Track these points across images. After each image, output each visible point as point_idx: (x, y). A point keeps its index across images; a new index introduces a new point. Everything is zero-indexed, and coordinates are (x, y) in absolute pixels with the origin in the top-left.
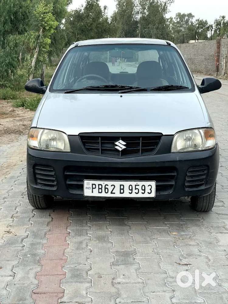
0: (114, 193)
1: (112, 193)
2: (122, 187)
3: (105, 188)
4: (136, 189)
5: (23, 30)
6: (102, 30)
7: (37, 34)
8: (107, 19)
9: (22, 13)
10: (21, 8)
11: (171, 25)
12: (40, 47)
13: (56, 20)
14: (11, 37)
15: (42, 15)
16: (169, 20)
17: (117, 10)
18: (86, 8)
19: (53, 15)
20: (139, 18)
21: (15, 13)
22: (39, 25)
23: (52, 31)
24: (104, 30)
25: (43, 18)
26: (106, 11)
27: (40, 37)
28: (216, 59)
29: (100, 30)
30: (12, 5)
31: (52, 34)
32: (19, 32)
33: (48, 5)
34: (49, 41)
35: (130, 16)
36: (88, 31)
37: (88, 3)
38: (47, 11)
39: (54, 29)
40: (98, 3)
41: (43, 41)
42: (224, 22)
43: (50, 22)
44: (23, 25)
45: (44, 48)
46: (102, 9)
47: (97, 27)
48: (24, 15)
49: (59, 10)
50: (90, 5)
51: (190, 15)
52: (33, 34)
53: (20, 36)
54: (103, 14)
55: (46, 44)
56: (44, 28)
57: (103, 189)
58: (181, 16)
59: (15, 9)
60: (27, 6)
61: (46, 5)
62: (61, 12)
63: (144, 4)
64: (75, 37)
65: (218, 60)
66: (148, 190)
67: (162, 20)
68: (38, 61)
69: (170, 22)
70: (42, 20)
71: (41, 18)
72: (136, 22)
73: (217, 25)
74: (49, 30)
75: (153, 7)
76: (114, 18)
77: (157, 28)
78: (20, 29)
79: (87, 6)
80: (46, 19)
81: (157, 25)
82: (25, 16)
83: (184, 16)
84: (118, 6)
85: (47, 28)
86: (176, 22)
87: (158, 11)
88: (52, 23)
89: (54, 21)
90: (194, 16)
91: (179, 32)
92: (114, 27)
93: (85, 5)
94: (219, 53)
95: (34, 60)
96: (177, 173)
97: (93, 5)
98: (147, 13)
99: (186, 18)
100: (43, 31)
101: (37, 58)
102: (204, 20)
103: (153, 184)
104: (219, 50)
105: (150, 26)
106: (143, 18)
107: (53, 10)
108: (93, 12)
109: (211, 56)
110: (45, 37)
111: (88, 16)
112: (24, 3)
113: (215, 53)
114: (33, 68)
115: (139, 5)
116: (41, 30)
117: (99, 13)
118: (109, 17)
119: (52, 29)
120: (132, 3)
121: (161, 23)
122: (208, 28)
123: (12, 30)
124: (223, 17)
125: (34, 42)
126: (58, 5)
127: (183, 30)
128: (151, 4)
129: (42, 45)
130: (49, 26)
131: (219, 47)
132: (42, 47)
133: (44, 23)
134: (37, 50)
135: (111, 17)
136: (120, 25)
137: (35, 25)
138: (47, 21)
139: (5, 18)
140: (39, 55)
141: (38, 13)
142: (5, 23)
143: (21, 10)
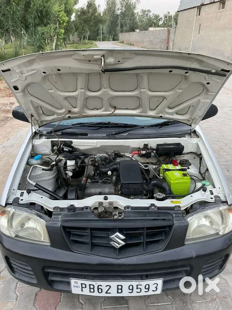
0: (110, 293)
1: (106, 293)
2: (120, 287)
3: (98, 289)
4: (137, 288)
5: (47, 23)
6: (97, 21)
7: (55, 26)
8: (100, 14)
9: (45, 11)
10: (44, 7)
11: (138, 17)
12: (57, 35)
13: (67, 16)
14: (39, 28)
15: (58, 13)
16: (137, 14)
17: (106, 8)
18: (87, 6)
19: (65, 13)
20: (119, 13)
21: (41, 11)
22: (56, 20)
23: (65, 24)
24: (99, 21)
25: (58, 15)
26: (100, 8)
27: (57, 28)
28: (166, 42)
29: (96, 21)
30: (39, 6)
31: (65, 26)
32: (44, 24)
33: (61, 6)
34: (63, 31)
35: (114, 11)
36: (89, 21)
37: (88, 3)
38: (61, 10)
39: (66, 23)
40: (95, 3)
41: (59, 31)
42: (169, 16)
43: (63, 18)
44: (47, 20)
45: (60, 36)
46: (97, 7)
47: (94, 19)
48: (46, 13)
49: (69, 9)
50: (90, 4)
51: (149, 11)
52: (53, 26)
53: (44, 28)
54: (97, 10)
55: (61, 33)
56: (59, 22)
57: (96, 289)
58: (144, 11)
59: (41, 9)
60: (48, 7)
61: (60, 6)
62: (70, 11)
63: (123, 4)
64: (81, 26)
65: (168, 43)
66: (152, 288)
67: (133, 14)
68: (57, 45)
69: (137, 15)
70: (58, 17)
71: (57, 15)
72: (118, 15)
73: (165, 18)
74: (63, 23)
75: (128, 5)
76: (105, 13)
77: (130, 20)
78: (45, 23)
79: (88, 5)
80: (60, 16)
81: (130, 17)
83: (145, 11)
84: (107, 5)
85: (61, 22)
86: (140, 15)
87: (131, 8)
88: (65, 18)
89: (65, 17)
90: (151, 12)
91: (142, 21)
92: (104, 19)
93: (86, 4)
94: (169, 38)
95: (54, 45)
96: (190, 267)
97: (91, 4)
98: (124, 10)
99: (147, 12)
100: (59, 24)
101: (56, 43)
102: (158, 14)
103: (160, 282)
104: (169, 36)
105: (126, 18)
106: (122, 13)
107: (65, 9)
108: (92, 9)
109: (164, 40)
110: (60, 28)
111: (88, 12)
112: (46, 4)
113: (166, 38)
115: (120, 4)
116: (58, 23)
117: (95, 10)
118: (101, 12)
119: (65, 23)
120: (115, 3)
121: (132, 16)
122: (160, 19)
123: (39, 23)
124: (169, 13)
125: (54, 32)
126: (68, 6)
127: (145, 20)
128: (127, 3)
129: (58, 34)
130: (63, 21)
131: (169, 34)
132: (59, 35)
133: (59, 19)
134: (56, 37)
135: (103, 12)
136: (108, 18)
137: (54, 20)
138: (61, 17)
139: (35, 15)
140: (57, 41)
141: (55, 12)
142: (35, 18)
143: (44, 10)
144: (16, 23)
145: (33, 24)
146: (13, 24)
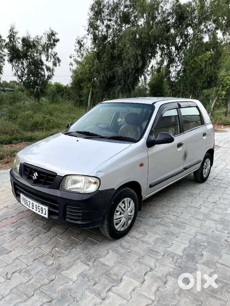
7: (218, 89)
15: (222, 78)
21: (211, 76)
22: (220, 83)
23: (228, 87)
27: (219, 91)
34: (224, 93)
38: (226, 75)
41: (221, 93)
52: (216, 89)
53: (209, 90)
55: (222, 95)
56: (223, 85)
61: (226, 72)
68: (215, 105)
70: (222, 81)
80: (224, 80)
82: (216, 78)
85: (224, 85)
95: (213, 104)
101: (215, 103)
110: (222, 90)
114: (212, 109)
116: (221, 86)
123: (207, 86)
125: (215, 94)
129: (219, 96)
130: (226, 84)
133: (223, 82)
134: (216, 98)
138: (226, 81)
139: (204, 80)
140: (217, 101)
141: (220, 77)
142: (203, 83)
143: (214, 75)
144: (186, 86)
145: (201, 88)
146: (184, 87)
